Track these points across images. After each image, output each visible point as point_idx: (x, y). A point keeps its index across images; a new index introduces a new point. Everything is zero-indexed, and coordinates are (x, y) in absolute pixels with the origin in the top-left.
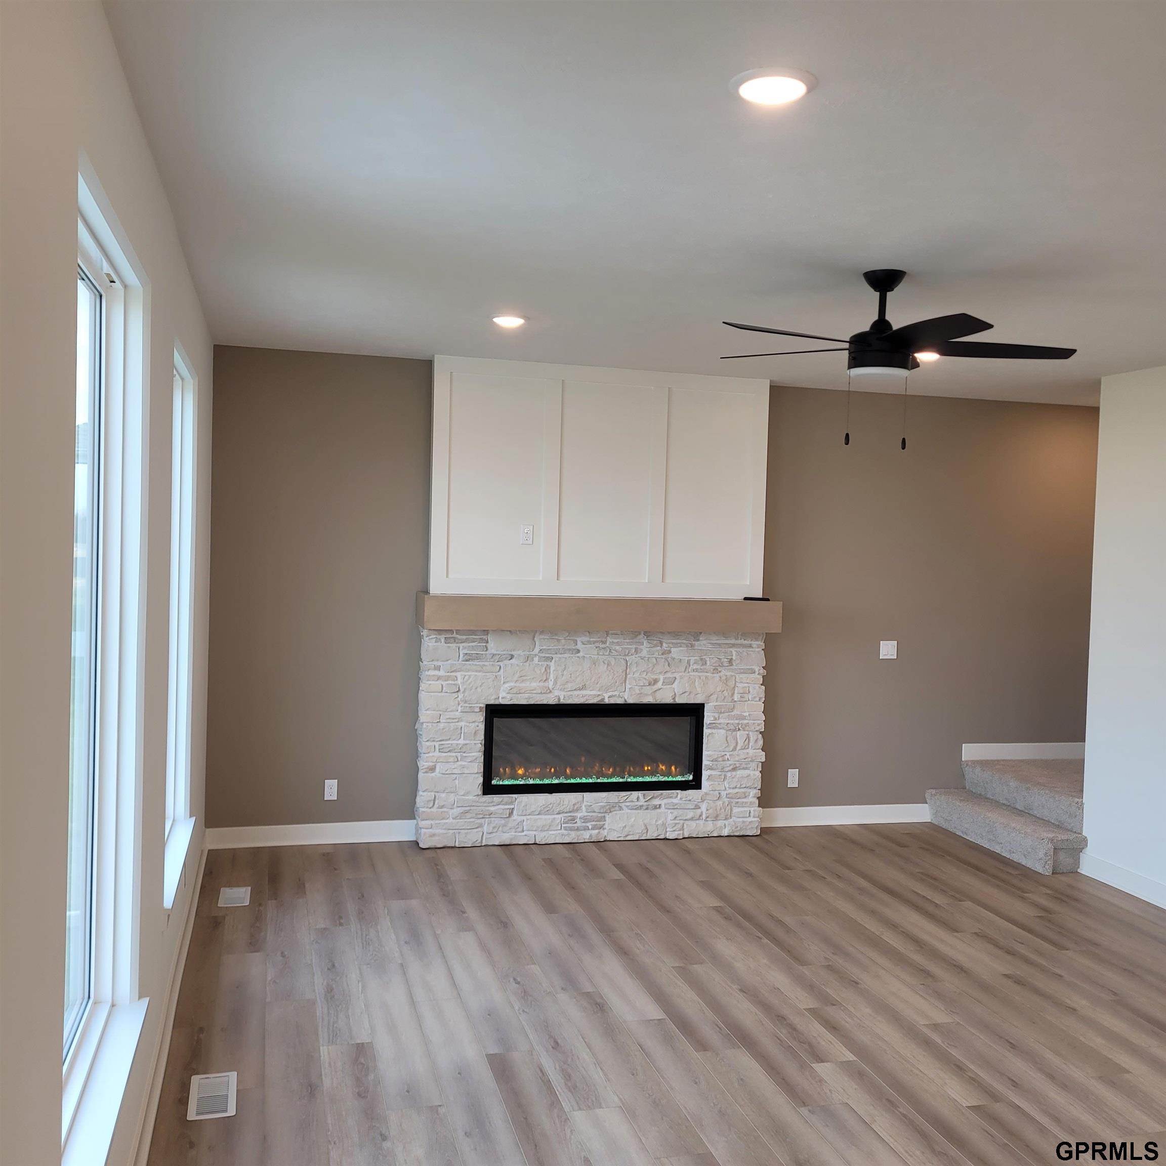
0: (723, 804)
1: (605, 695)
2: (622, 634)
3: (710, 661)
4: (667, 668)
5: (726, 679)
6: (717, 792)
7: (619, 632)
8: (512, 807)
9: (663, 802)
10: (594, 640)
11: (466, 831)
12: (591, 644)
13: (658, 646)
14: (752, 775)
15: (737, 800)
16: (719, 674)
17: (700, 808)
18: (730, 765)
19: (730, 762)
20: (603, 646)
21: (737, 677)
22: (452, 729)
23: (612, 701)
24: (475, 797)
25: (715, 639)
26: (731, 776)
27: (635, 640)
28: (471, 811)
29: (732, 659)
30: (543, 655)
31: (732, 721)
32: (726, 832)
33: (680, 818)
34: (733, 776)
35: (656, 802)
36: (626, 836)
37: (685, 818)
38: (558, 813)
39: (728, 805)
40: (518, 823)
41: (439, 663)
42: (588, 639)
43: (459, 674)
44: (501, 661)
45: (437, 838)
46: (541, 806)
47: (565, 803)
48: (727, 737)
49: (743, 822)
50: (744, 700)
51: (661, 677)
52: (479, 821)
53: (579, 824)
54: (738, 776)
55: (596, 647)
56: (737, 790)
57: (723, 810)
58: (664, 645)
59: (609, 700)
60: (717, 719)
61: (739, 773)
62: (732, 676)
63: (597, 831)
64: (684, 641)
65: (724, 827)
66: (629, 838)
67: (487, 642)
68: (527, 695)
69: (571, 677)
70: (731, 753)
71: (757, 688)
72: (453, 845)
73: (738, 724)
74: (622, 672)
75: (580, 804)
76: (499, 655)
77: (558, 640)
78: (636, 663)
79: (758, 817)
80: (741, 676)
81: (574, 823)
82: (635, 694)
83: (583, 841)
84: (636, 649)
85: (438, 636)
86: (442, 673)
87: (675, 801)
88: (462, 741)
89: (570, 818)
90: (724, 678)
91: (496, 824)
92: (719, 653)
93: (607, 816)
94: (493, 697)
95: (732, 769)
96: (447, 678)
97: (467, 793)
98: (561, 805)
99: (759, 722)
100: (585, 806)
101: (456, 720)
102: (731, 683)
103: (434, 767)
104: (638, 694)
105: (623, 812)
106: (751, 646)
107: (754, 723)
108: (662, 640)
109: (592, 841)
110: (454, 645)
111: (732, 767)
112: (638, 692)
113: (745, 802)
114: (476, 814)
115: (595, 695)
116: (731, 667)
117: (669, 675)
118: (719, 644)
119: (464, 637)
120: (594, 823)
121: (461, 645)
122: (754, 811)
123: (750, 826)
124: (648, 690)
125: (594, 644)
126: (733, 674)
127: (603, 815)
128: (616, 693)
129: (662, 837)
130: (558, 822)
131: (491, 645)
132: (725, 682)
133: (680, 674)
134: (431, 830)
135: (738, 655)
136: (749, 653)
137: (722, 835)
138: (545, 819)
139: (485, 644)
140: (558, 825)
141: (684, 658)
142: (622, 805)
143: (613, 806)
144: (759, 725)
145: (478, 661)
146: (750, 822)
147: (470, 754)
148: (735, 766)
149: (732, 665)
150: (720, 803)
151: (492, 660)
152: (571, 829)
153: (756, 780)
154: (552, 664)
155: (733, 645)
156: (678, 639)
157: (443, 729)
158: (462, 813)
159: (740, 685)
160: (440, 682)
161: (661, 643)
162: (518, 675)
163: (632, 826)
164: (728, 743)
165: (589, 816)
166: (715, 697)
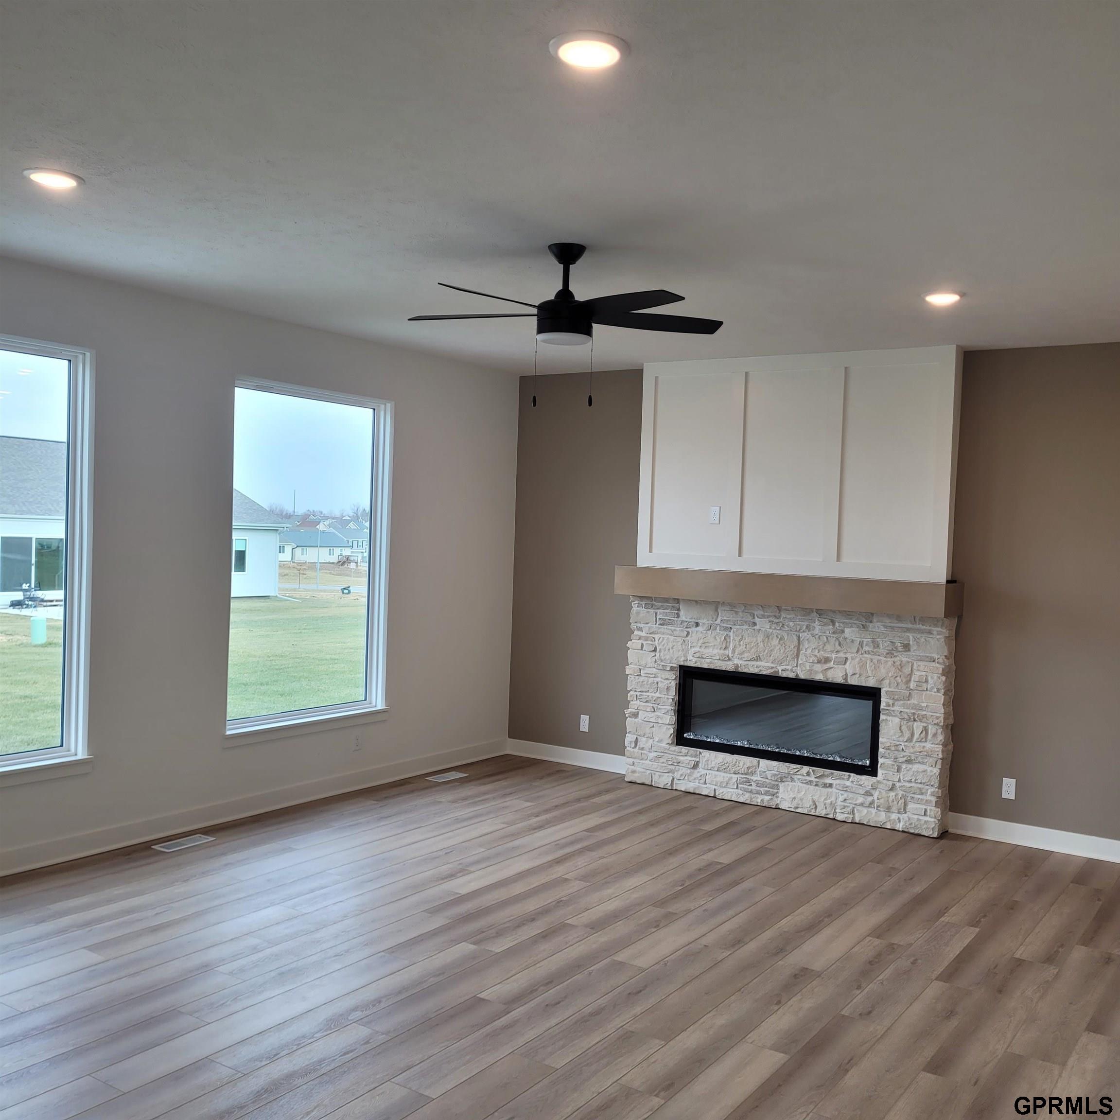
0: (896, 796)
1: (779, 668)
2: (792, 611)
3: (884, 645)
4: (839, 648)
5: (900, 665)
6: (891, 783)
7: (790, 608)
8: (698, 760)
9: (835, 782)
10: (768, 614)
11: (660, 774)
12: (765, 618)
13: (830, 625)
14: (929, 771)
15: (913, 795)
16: (893, 659)
17: (872, 795)
18: (904, 757)
19: (903, 754)
20: (777, 621)
21: (915, 663)
22: (649, 683)
23: (784, 675)
24: (667, 745)
25: (887, 621)
26: (906, 768)
27: (807, 618)
28: (663, 757)
29: (909, 644)
30: (725, 625)
31: (906, 710)
32: (900, 827)
33: (850, 802)
34: (908, 768)
35: (828, 781)
36: (797, 808)
37: (855, 803)
38: (735, 773)
39: (901, 798)
40: (701, 776)
41: (642, 625)
42: (763, 613)
43: (656, 636)
44: (690, 628)
45: (637, 775)
46: (719, 764)
47: (740, 765)
48: (901, 726)
49: (918, 820)
50: (920, 689)
51: (834, 656)
52: (670, 767)
53: (754, 787)
54: (913, 770)
55: (769, 622)
56: (913, 785)
57: (895, 803)
58: (837, 624)
59: (782, 674)
60: (891, 706)
61: (916, 767)
62: (908, 662)
63: (770, 797)
64: (858, 622)
65: (898, 821)
66: (799, 810)
67: (679, 610)
68: (708, 661)
69: (746, 648)
70: (906, 744)
71: (935, 678)
72: (650, 784)
73: (914, 714)
74: (794, 647)
75: (756, 769)
76: (686, 622)
77: (737, 613)
78: (808, 640)
79: (935, 817)
80: (920, 663)
81: (749, 785)
82: (805, 670)
83: (756, 804)
84: (807, 627)
85: (640, 602)
86: (643, 634)
87: (848, 783)
88: (658, 695)
89: (744, 779)
90: (898, 663)
91: (683, 773)
92: (894, 636)
93: (781, 785)
94: (683, 659)
95: (906, 761)
96: (646, 639)
97: (660, 741)
98: (737, 766)
99: (938, 715)
100: (760, 771)
101: (654, 676)
102: (907, 670)
103: (636, 713)
104: (809, 670)
105: (794, 784)
106: (930, 632)
107: (932, 716)
108: (834, 619)
109: (764, 805)
110: (652, 611)
111: (905, 758)
112: (808, 668)
113: (922, 799)
114: (667, 760)
115: (768, 667)
116: (908, 653)
117: (841, 655)
118: (892, 628)
119: (660, 604)
120: (767, 789)
121: (658, 611)
122: (931, 810)
123: (925, 826)
124: (818, 667)
125: (768, 617)
126: (910, 660)
127: (776, 783)
128: (789, 667)
129: (831, 816)
130: (735, 781)
131: (682, 613)
132: (900, 667)
133: (853, 655)
134: (633, 767)
135: (914, 641)
136: (927, 639)
137: (896, 829)
138: (722, 777)
139: (677, 612)
140: (734, 784)
141: (856, 639)
142: (795, 777)
143: (785, 777)
144: (937, 718)
145: (671, 626)
146: (926, 822)
147: (664, 707)
148: (909, 758)
149: (909, 650)
150: (892, 794)
151: (681, 626)
152: (746, 790)
153: (932, 777)
154: (731, 634)
155: (908, 630)
156: (851, 619)
157: (642, 682)
158: (656, 757)
159: (919, 673)
160: (641, 641)
161: (833, 622)
162: (701, 641)
163: (801, 800)
164: (902, 732)
165: (761, 781)
166: (887, 681)
